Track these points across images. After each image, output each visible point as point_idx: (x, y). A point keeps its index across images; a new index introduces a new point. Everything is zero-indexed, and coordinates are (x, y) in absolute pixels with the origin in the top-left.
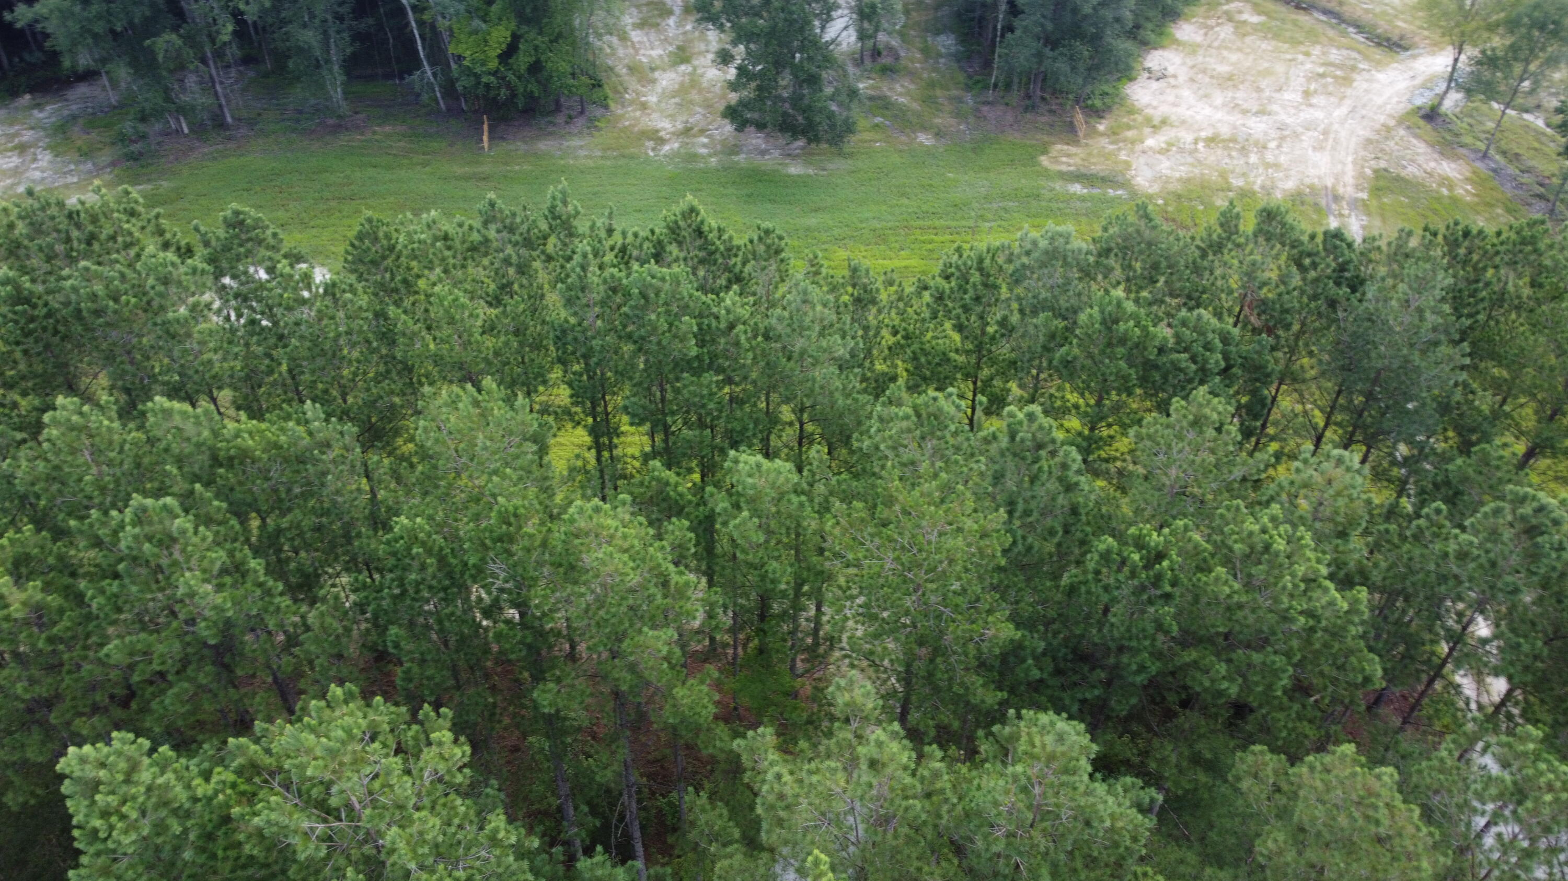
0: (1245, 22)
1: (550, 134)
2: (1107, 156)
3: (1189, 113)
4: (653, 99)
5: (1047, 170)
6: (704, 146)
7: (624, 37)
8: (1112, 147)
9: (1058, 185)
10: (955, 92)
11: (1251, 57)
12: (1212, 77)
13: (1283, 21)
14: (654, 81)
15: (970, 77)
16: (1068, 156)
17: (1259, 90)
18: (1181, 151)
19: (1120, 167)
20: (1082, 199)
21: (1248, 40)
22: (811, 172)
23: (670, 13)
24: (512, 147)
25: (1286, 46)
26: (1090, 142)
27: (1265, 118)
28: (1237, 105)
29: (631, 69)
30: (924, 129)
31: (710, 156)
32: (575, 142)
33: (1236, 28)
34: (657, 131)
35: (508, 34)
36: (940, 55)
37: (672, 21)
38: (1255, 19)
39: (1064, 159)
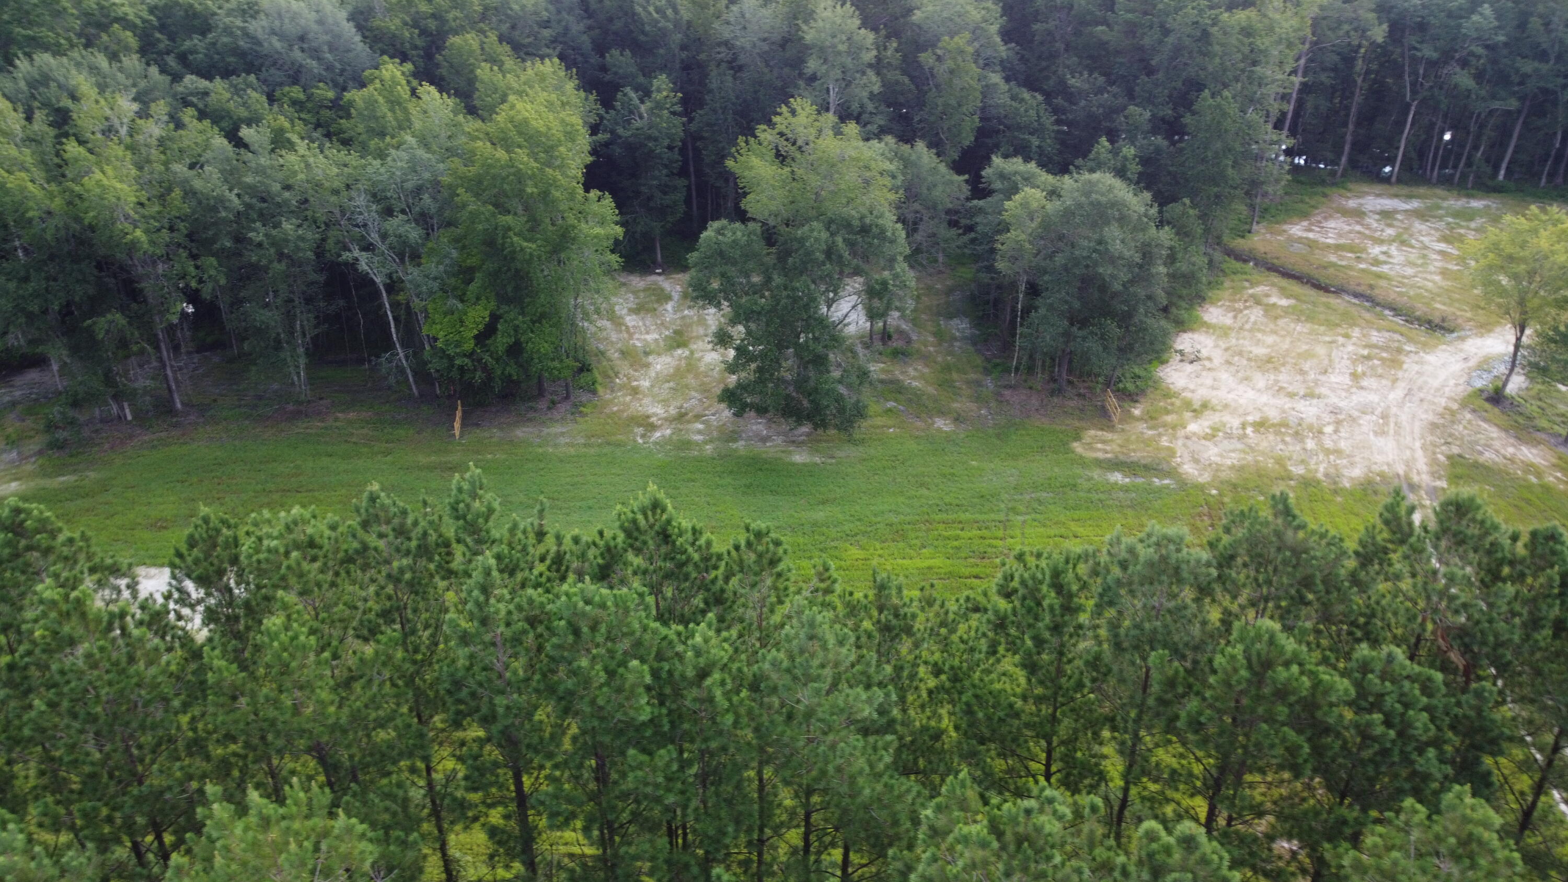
0: (1274, 305)
1: (530, 420)
2: (1147, 442)
3: (1230, 396)
4: (646, 384)
5: (1081, 457)
6: (699, 432)
7: (617, 322)
8: (1150, 432)
9: (1096, 474)
10: (973, 376)
11: (1288, 340)
12: (1249, 359)
13: (1314, 304)
14: (647, 365)
15: (988, 360)
16: (1104, 442)
17: (1302, 372)
18: (1229, 436)
19: (1163, 454)
20: (1126, 489)
21: (1281, 322)
22: (817, 460)
23: (669, 298)
24: (487, 434)
25: (1322, 328)
26: (1127, 427)
27: (1315, 401)
28: (1281, 388)
29: (624, 354)
30: (942, 413)
31: (705, 443)
32: (557, 429)
33: (1266, 311)
34: (648, 417)
35: (487, 313)
36: (955, 339)
37: (669, 306)
38: (1284, 302)
39: (1099, 446)
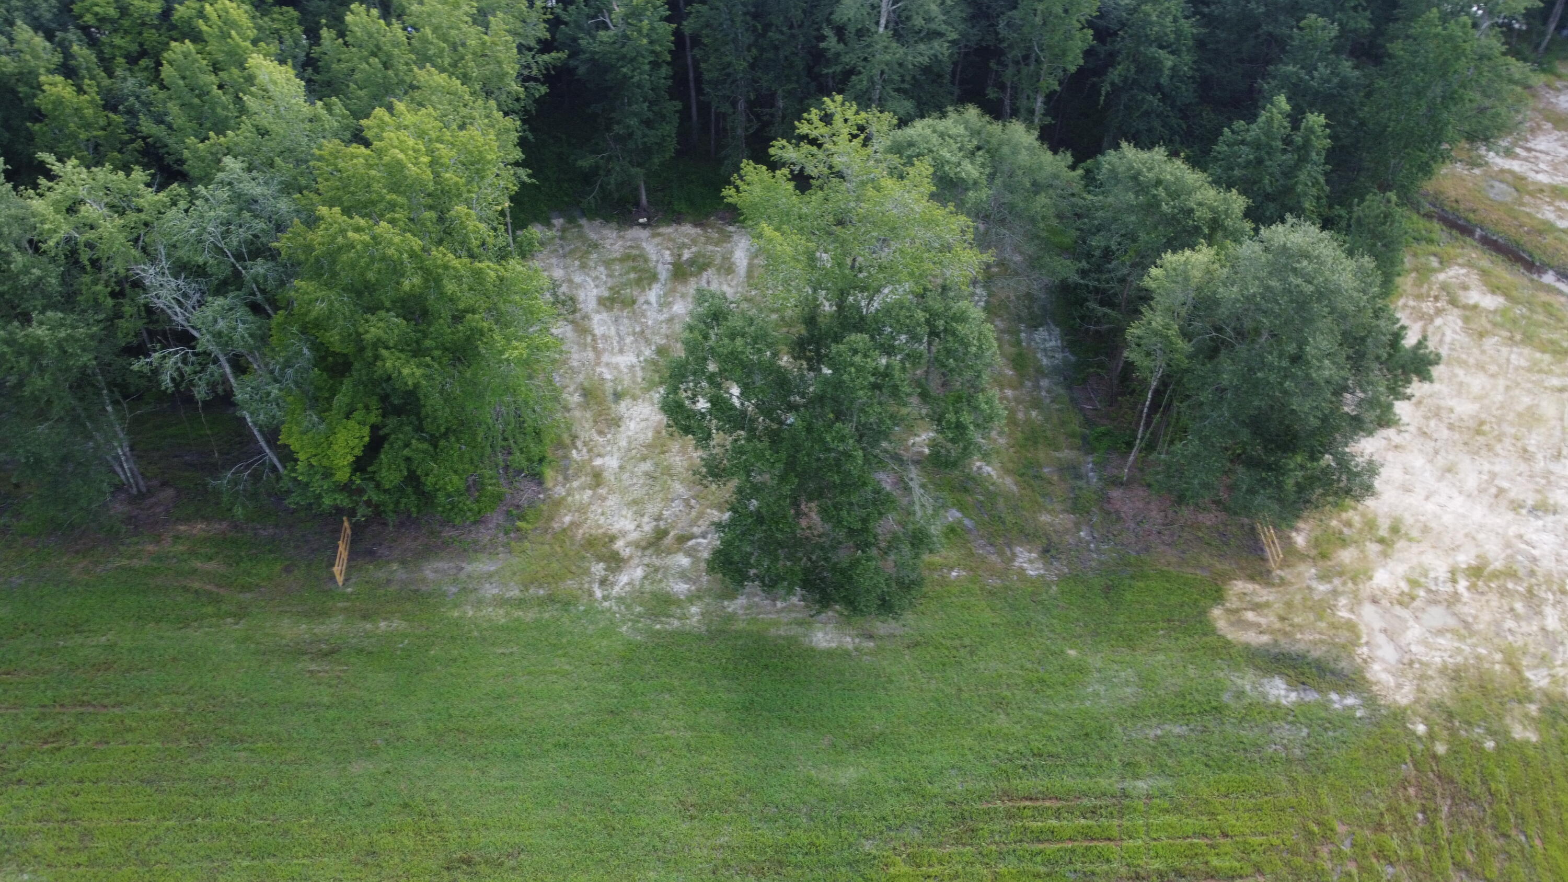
0: (1475, 307)
1: (445, 545)
2: (1318, 610)
3: (1430, 507)
4: (610, 463)
5: (1228, 644)
6: (683, 575)
7: (583, 330)
8: (1322, 588)
9: (1246, 681)
10: (1067, 454)
11: (1501, 383)
12: (1451, 427)
13: (1529, 304)
14: (616, 422)
15: (1088, 422)
16: (1257, 608)
17: (1526, 455)
18: (1434, 599)
19: (1343, 636)
20: (1290, 715)
21: (1490, 343)
22: (849, 642)
23: (654, 278)
24: (381, 575)
25: (1547, 359)
26: (1287, 574)
27: (1550, 518)
28: (1501, 491)
29: (588, 394)
30: (1027, 536)
31: (692, 598)
32: (481, 566)
33: (1466, 320)
34: (613, 539)
35: (366, 431)
36: (1040, 372)
37: (653, 294)
38: (1490, 302)
39: (1250, 616)
